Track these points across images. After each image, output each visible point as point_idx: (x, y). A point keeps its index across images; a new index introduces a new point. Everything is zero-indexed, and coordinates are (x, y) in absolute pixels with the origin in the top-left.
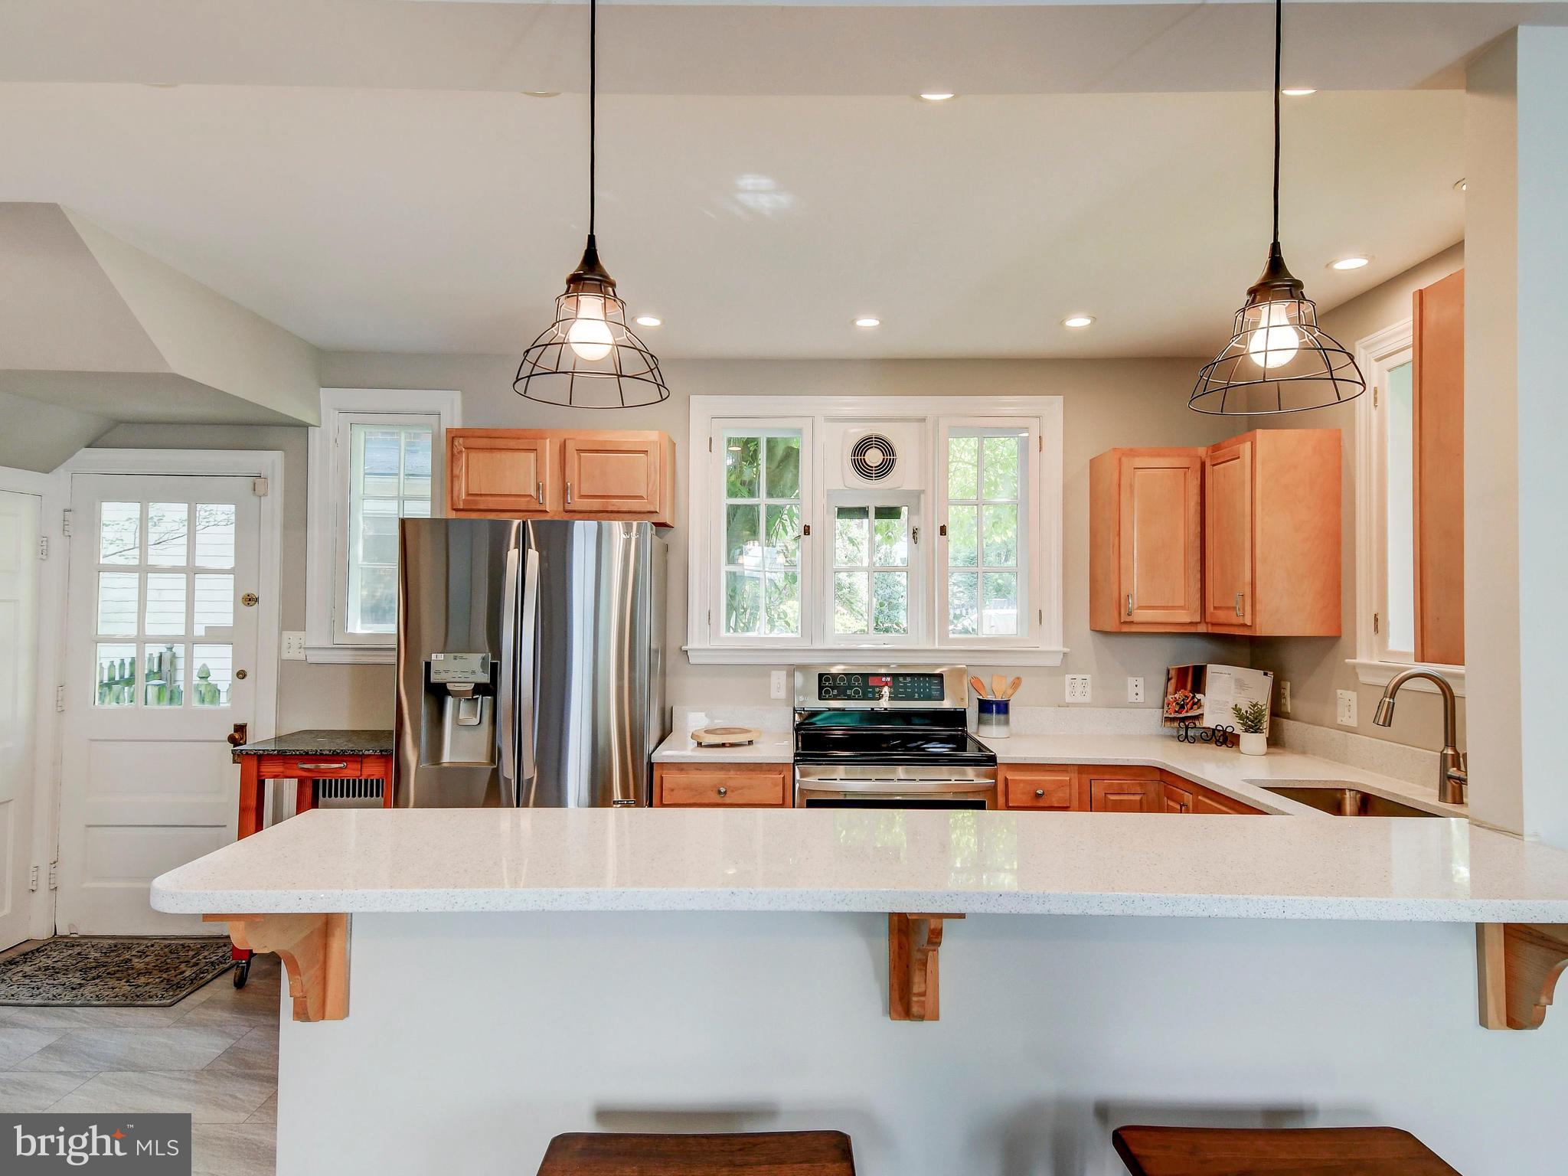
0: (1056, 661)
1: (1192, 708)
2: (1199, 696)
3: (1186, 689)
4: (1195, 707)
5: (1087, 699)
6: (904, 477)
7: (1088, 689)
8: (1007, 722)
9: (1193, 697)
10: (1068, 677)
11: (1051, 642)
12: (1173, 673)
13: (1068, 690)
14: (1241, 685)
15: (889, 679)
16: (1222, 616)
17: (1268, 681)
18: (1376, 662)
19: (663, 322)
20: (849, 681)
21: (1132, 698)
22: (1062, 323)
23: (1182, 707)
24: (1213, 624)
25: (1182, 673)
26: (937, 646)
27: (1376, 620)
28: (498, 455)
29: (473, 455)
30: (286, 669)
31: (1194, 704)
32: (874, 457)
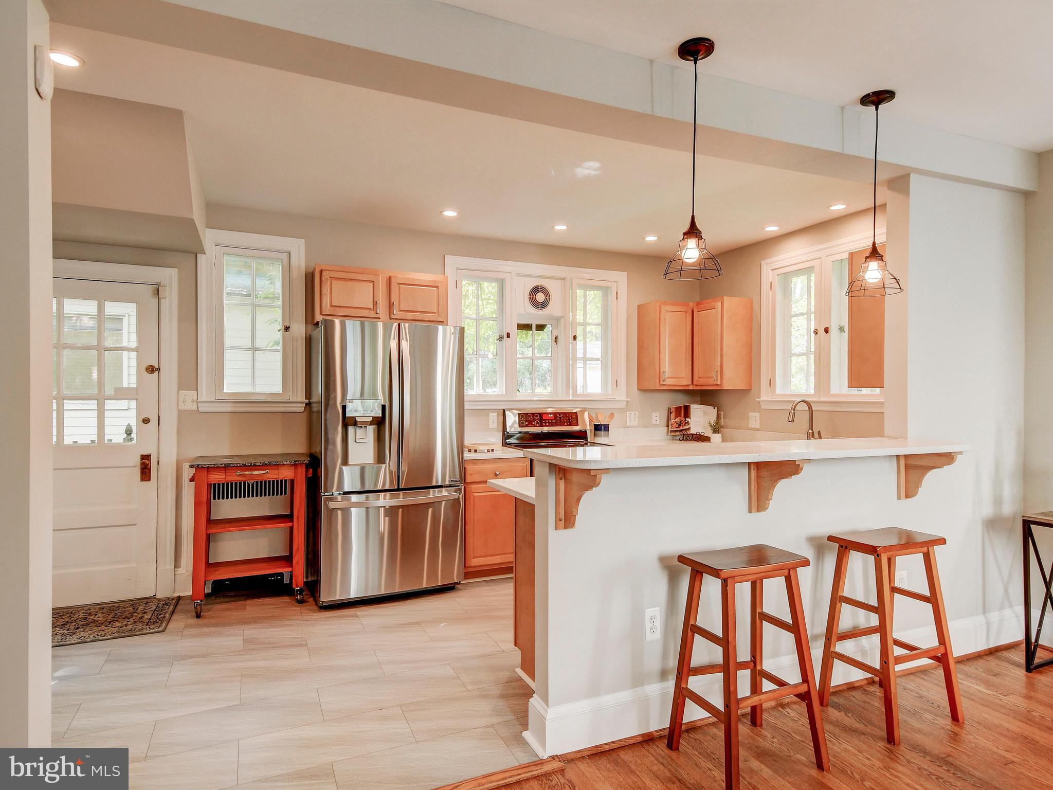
0: (623, 405)
1: (685, 425)
2: (687, 419)
3: (681, 416)
4: (687, 424)
5: (636, 424)
6: (554, 308)
7: (637, 419)
8: (608, 435)
9: (685, 420)
10: (628, 413)
11: (621, 395)
12: (673, 410)
13: (628, 419)
14: (705, 413)
15: (552, 415)
16: (703, 381)
17: (715, 411)
18: (770, 399)
19: (458, 214)
20: (533, 417)
21: (654, 423)
22: (644, 238)
23: (680, 425)
24: (696, 385)
25: (678, 409)
26: (571, 398)
27: (770, 381)
28: (350, 283)
29: (334, 282)
30: (183, 416)
31: (686, 423)
32: (540, 297)
